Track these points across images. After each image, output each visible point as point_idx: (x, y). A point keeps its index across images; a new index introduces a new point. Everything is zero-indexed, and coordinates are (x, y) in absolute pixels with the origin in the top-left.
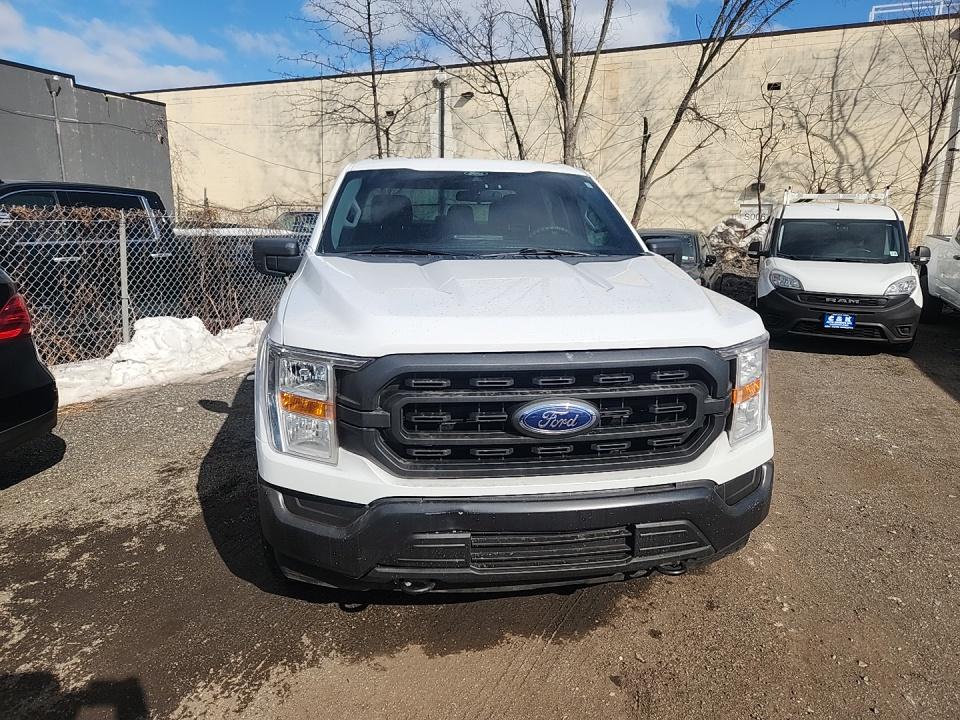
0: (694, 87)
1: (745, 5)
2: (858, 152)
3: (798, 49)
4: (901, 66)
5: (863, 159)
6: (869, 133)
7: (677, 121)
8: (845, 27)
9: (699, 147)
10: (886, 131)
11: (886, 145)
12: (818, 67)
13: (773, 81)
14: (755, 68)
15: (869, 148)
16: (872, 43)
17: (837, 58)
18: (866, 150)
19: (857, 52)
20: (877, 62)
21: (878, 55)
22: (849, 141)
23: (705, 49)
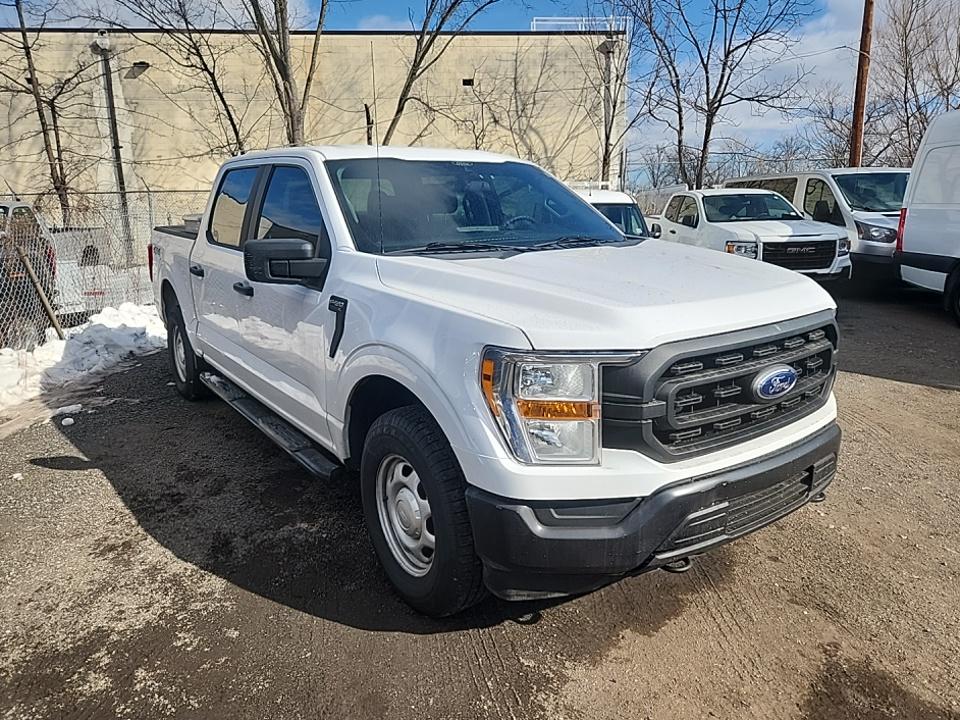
0: (412, 76)
1: (454, 4)
2: (542, 146)
3: (485, 50)
4: (565, 72)
5: (546, 151)
6: (548, 129)
7: (400, 110)
8: (518, 33)
9: (420, 136)
10: (560, 127)
11: (562, 140)
12: (501, 68)
13: (467, 78)
14: (450, 64)
15: (549, 141)
16: (540, 50)
17: (516, 61)
18: (547, 144)
19: (531, 57)
20: (547, 67)
21: (547, 62)
22: (532, 135)
23: (419, 42)
